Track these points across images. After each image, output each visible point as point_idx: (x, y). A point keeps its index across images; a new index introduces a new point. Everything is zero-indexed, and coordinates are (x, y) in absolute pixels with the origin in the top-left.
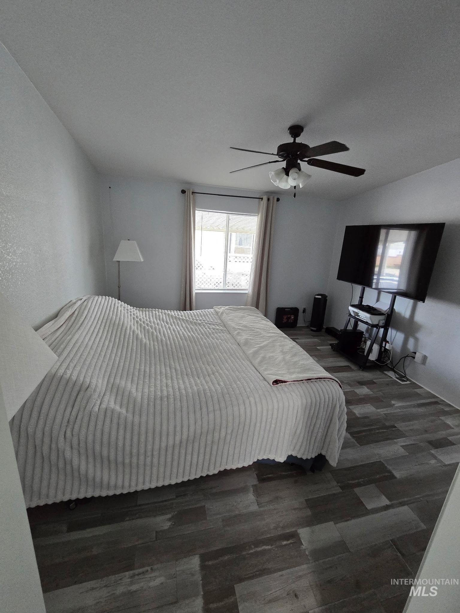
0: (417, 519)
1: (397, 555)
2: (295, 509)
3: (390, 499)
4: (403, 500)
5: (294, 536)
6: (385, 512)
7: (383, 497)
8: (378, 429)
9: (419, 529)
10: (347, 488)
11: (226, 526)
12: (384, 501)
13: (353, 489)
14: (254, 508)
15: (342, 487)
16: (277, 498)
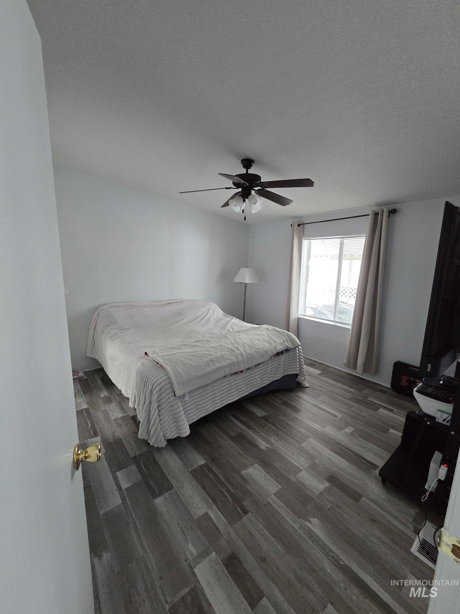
0: (108, 509)
2: (113, 434)
3: (127, 489)
4: (128, 500)
5: (96, 435)
7: (129, 485)
8: (228, 491)
9: (99, 509)
10: (136, 460)
11: (102, 411)
12: (125, 485)
13: (135, 463)
14: (113, 418)
15: (135, 457)
16: (120, 425)
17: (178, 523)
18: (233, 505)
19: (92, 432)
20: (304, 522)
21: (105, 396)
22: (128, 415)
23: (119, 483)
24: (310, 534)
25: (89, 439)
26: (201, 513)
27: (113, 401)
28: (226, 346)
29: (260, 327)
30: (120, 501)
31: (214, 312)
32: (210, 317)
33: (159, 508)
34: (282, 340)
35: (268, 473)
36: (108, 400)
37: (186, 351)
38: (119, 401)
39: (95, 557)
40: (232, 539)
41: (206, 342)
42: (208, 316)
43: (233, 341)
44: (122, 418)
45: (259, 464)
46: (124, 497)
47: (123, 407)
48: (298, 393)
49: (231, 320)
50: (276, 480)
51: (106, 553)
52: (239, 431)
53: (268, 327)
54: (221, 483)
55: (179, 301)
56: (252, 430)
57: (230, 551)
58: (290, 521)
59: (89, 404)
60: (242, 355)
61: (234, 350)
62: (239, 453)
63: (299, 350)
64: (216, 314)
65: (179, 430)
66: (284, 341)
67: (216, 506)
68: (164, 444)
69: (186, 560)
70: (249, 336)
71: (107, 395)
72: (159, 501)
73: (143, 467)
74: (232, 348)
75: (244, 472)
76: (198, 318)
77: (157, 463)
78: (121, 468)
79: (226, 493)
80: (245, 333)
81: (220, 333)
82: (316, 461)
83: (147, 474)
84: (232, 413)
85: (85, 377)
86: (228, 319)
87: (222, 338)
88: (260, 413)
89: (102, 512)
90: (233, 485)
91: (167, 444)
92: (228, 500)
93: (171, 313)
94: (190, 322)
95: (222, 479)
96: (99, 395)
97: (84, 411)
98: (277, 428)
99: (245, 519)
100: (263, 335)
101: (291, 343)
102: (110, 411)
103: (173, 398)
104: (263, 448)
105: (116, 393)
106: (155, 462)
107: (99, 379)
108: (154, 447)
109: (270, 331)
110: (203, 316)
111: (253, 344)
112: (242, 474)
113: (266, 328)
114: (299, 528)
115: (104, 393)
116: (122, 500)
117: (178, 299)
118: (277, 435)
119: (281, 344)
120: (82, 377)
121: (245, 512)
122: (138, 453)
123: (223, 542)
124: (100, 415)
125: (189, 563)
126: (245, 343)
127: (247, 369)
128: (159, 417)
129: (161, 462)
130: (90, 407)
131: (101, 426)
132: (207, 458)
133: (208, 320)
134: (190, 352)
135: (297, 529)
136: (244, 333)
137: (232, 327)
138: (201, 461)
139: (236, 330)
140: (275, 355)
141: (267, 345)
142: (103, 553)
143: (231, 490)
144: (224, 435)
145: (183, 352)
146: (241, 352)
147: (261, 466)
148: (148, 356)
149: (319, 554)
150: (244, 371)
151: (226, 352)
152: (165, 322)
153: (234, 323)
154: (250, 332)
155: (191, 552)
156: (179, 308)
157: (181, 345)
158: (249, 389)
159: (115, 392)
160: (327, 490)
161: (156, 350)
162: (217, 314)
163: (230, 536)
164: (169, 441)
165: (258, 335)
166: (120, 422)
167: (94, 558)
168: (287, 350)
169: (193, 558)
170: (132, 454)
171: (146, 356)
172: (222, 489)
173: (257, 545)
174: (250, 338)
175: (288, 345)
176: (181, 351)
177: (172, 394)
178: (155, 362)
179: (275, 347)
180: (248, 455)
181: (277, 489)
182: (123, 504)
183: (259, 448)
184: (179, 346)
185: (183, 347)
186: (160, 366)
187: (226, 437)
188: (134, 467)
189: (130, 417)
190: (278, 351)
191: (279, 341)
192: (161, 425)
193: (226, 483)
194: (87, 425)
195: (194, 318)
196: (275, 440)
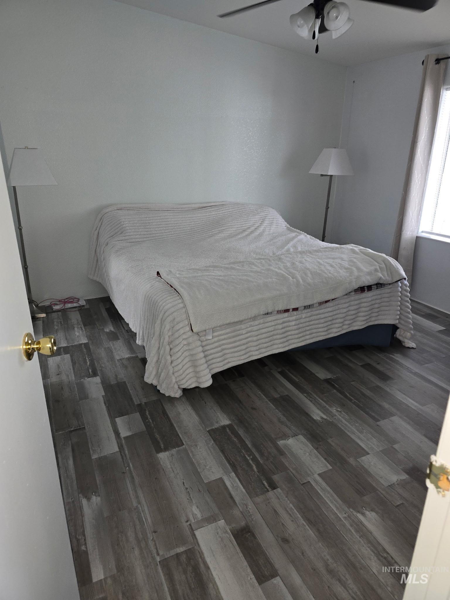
0: (102, 455)
1: (72, 428)
2: (116, 376)
3: (126, 438)
4: (126, 449)
5: (95, 374)
6: (112, 431)
7: (128, 434)
9: (92, 452)
10: (141, 409)
11: (105, 348)
12: (124, 433)
13: (139, 412)
14: (117, 358)
15: (140, 405)
16: (126, 367)
17: (184, 483)
18: (258, 476)
19: (90, 371)
20: (355, 513)
21: (111, 331)
22: (137, 357)
23: (118, 430)
24: (360, 528)
25: (86, 378)
26: (213, 477)
27: (120, 338)
28: (276, 271)
29: (341, 248)
30: (117, 449)
31: (271, 224)
32: (264, 231)
33: (162, 463)
34: (373, 268)
35: (317, 449)
36: (113, 337)
37: (214, 274)
38: (127, 339)
39: (84, 498)
40: (249, 511)
41: (247, 264)
42: (261, 229)
43: (289, 264)
44: (129, 359)
45: (305, 436)
46: (122, 446)
47: (132, 347)
48: (394, 355)
49: (297, 236)
50: (325, 459)
51: (96, 496)
52: (286, 393)
53: (354, 248)
54: (248, 449)
55: (217, 204)
56: (306, 395)
57: (243, 524)
58: (335, 509)
59: (89, 338)
60: (298, 284)
61: (288, 277)
62: (279, 420)
63: (404, 287)
64: (275, 226)
65: (198, 378)
66: (376, 270)
67: (235, 474)
68: (178, 394)
69: (187, 521)
70: (318, 260)
71: (113, 329)
72: (163, 456)
73: (149, 417)
74: (284, 273)
75: (281, 443)
76: (244, 231)
77: (167, 415)
78: (121, 414)
79: (251, 462)
80: (313, 255)
81: (274, 254)
82: (396, 446)
83: (152, 425)
84: (280, 370)
85: (87, 307)
86: (294, 234)
87: (274, 260)
88: (322, 374)
89: (95, 457)
90: (262, 454)
91: (182, 394)
92: (253, 470)
93: (203, 222)
94: (231, 236)
95: (249, 446)
96: (103, 329)
97: (83, 345)
98: (346, 396)
99: (271, 494)
100: (342, 259)
101: (388, 274)
102: (115, 349)
103: (190, 333)
104: (316, 417)
105: (124, 329)
106: (165, 413)
107: (105, 310)
108: (165, 395)
109: (356, 254)
110: (253, 228)
111: (322, 270)
112: (278, 445)
113: (352, 249)
114: (345, 518)
115: (110, 328)
116: (119, 448)
117: (216, 202)
118: (343, 405)
119: (370, 274)
120: (83, 306)
121: (273, 486)
122: (144, 400)
123: (236, 512)
124: (102, 353)
125: (190, 525)
126: (308, 269)
127: (305, 307)
128: (171, 358)
129: (171, 414)
130: (90, 342)
131: (102, 365)
132: (234, 418)
133: (261, 235)
134: (220, 276)
135: (342, 519)
136: (311, 255)
137: (295, 246)
138: (224, 421)
139: (300, 249)
140: (356, 291)
141: (343, 273)
142: (93, 496)
143: (259, 460)
144: (262, 395)
145: (209, 275)
146: (298, 281)
147: (308, 439)
148: (161, 277)
149: (366, 551)
150: (299, 309)
151: (274, 279)
152: (193, 236)
153: (300, 241)
154: (321, 254)
155: (194, 515)
156: (218, 215)
157: (210, 266)
158: (307, 337)
159: (123, 327)
160: (403, 484)
161: (172, 270)
162: (277, 227)
163: (247, 508)
164: (185, 390)
165: (333, 258)
166: (125, 362)
167: (82, 498)
168: (379, 285)
169: (196, 520)
170: (136, 402)
171: (159, 276)
172: (247, 456)
173: (281, 524)
174: (319, 262)
175: (382, 277)
176: (208, 274)
177: (188, 328)
178: (169, 285)
179: (358, 278)
180: (292, 423)
181: (325, 469)
182: (121, 452)
183: (311, 417)
184: (206, 267)
185: (212, 269)
186: (174, 290)
187: (264, 397)
188: (137, 415)
189: (140, 359)
190: (360, 284)
191: (366, 269)
192: (173, 367)
193: (254, 450)
194: (85, 362)
195: (237, 231)
196: (338, 411)
